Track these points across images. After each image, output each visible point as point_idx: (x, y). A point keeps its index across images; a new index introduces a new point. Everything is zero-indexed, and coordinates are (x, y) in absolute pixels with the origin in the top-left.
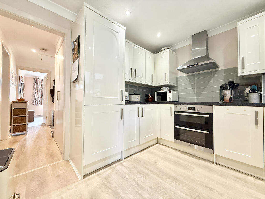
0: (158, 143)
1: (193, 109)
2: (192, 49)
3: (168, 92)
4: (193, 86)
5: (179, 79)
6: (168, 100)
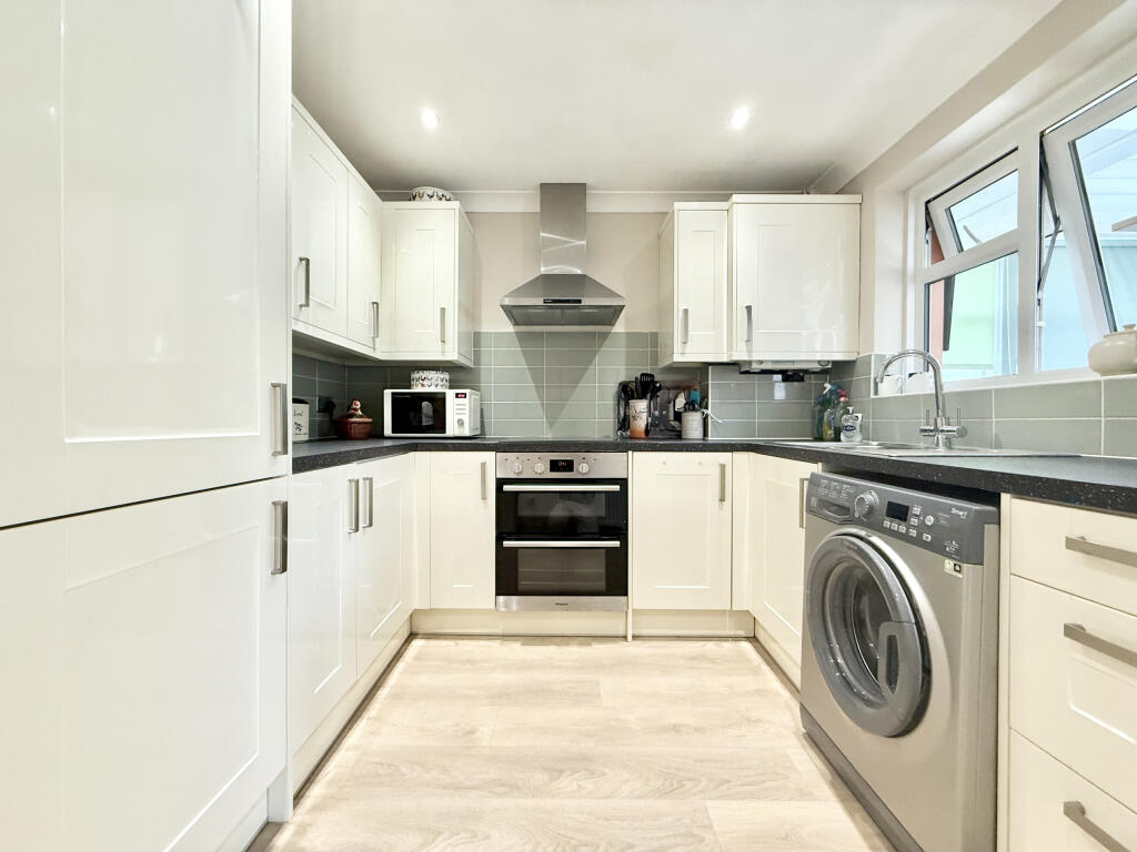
0: (412, 636)
1: (569, 466)
2: (542, 234)
3: (450, 394)
4: (536, 376)
5: (483, 342)
6: (452, 429)
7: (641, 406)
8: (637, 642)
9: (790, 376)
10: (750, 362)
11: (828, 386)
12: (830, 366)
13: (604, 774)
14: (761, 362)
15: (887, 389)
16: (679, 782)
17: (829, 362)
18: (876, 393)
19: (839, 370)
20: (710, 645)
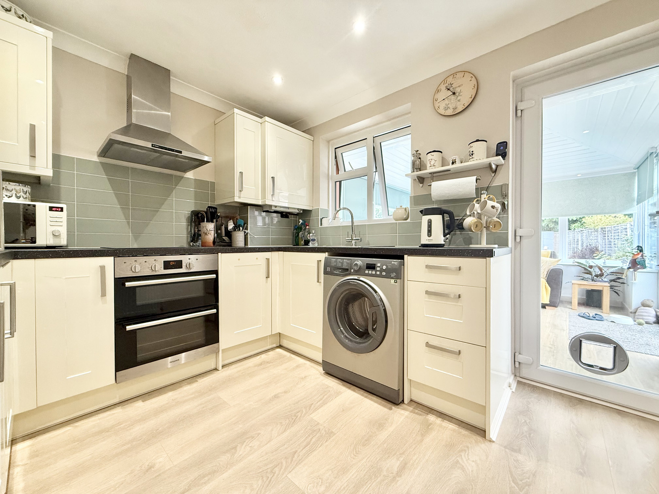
3: (41, 207)
5: (65, 165)
7: (209, 228)
8: (225, 369)
9: (284, 215)
10: (271, 206)
11: (301, 221)
12: (302, 212)
13: (259, 434)
14: (276, 207)
15: (326, 223)
16: (295, 415)
17: (301, 209)
18: (321, 224)
19: (305, 214)
20: (263, 356)
